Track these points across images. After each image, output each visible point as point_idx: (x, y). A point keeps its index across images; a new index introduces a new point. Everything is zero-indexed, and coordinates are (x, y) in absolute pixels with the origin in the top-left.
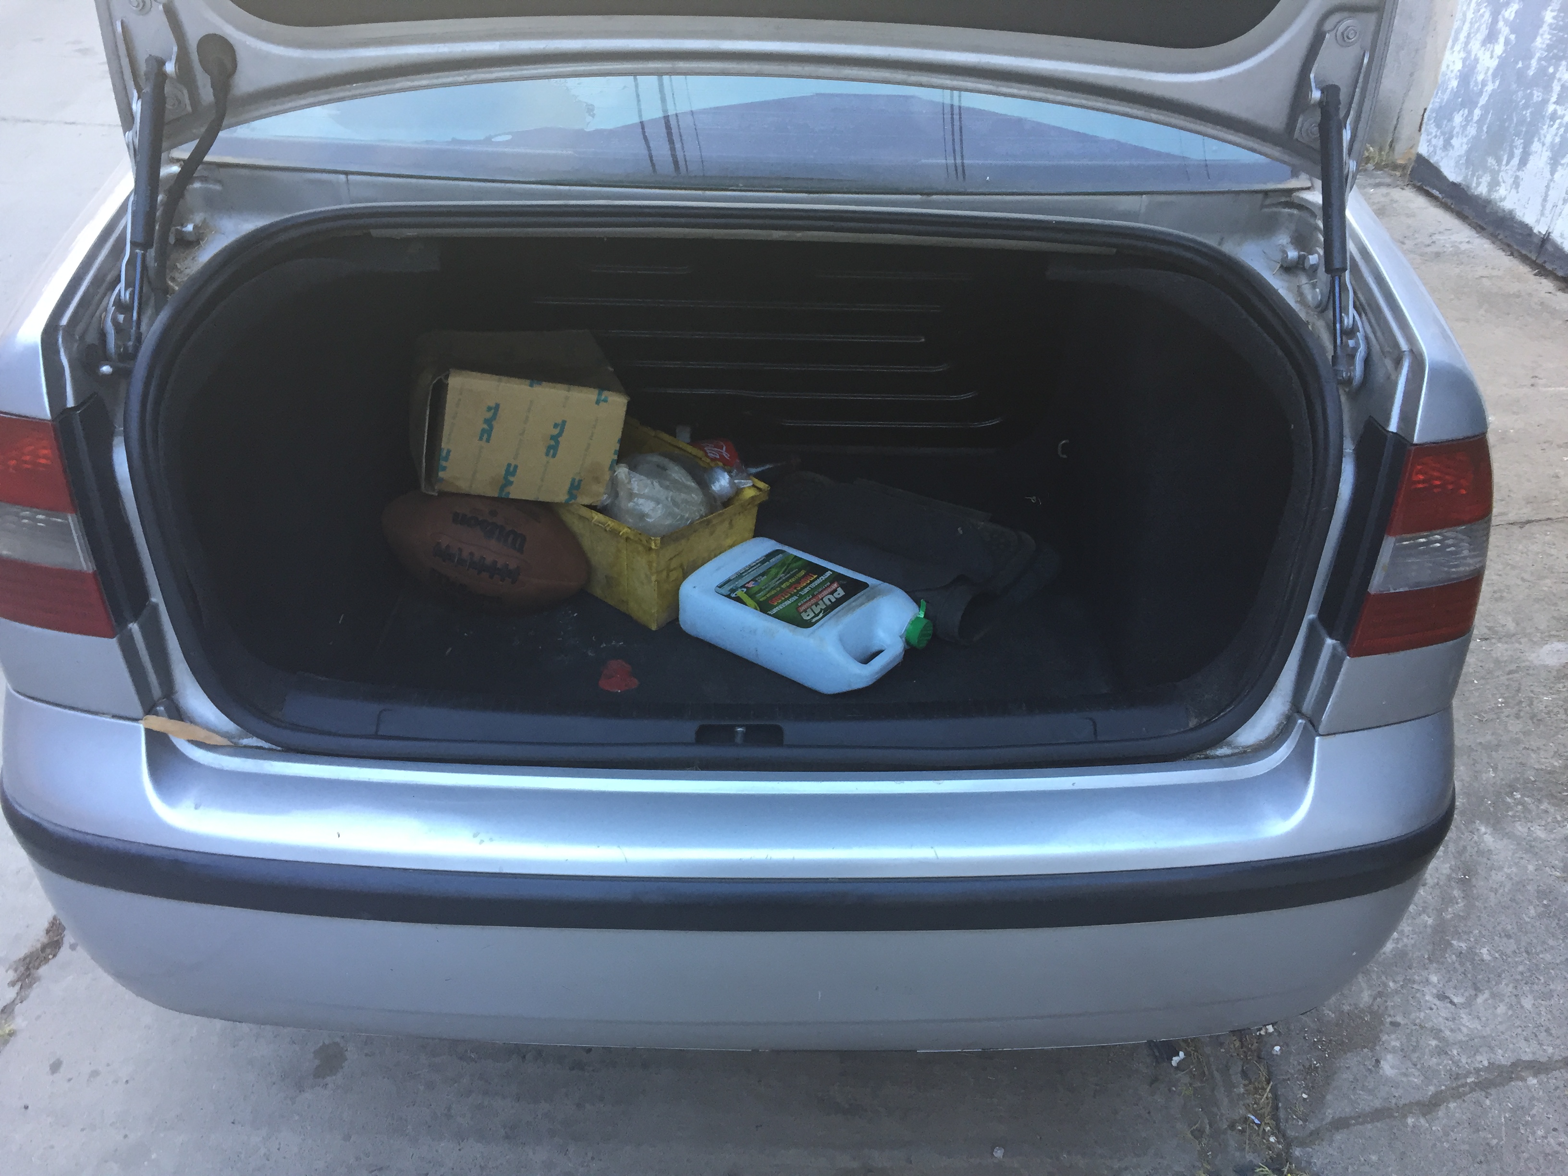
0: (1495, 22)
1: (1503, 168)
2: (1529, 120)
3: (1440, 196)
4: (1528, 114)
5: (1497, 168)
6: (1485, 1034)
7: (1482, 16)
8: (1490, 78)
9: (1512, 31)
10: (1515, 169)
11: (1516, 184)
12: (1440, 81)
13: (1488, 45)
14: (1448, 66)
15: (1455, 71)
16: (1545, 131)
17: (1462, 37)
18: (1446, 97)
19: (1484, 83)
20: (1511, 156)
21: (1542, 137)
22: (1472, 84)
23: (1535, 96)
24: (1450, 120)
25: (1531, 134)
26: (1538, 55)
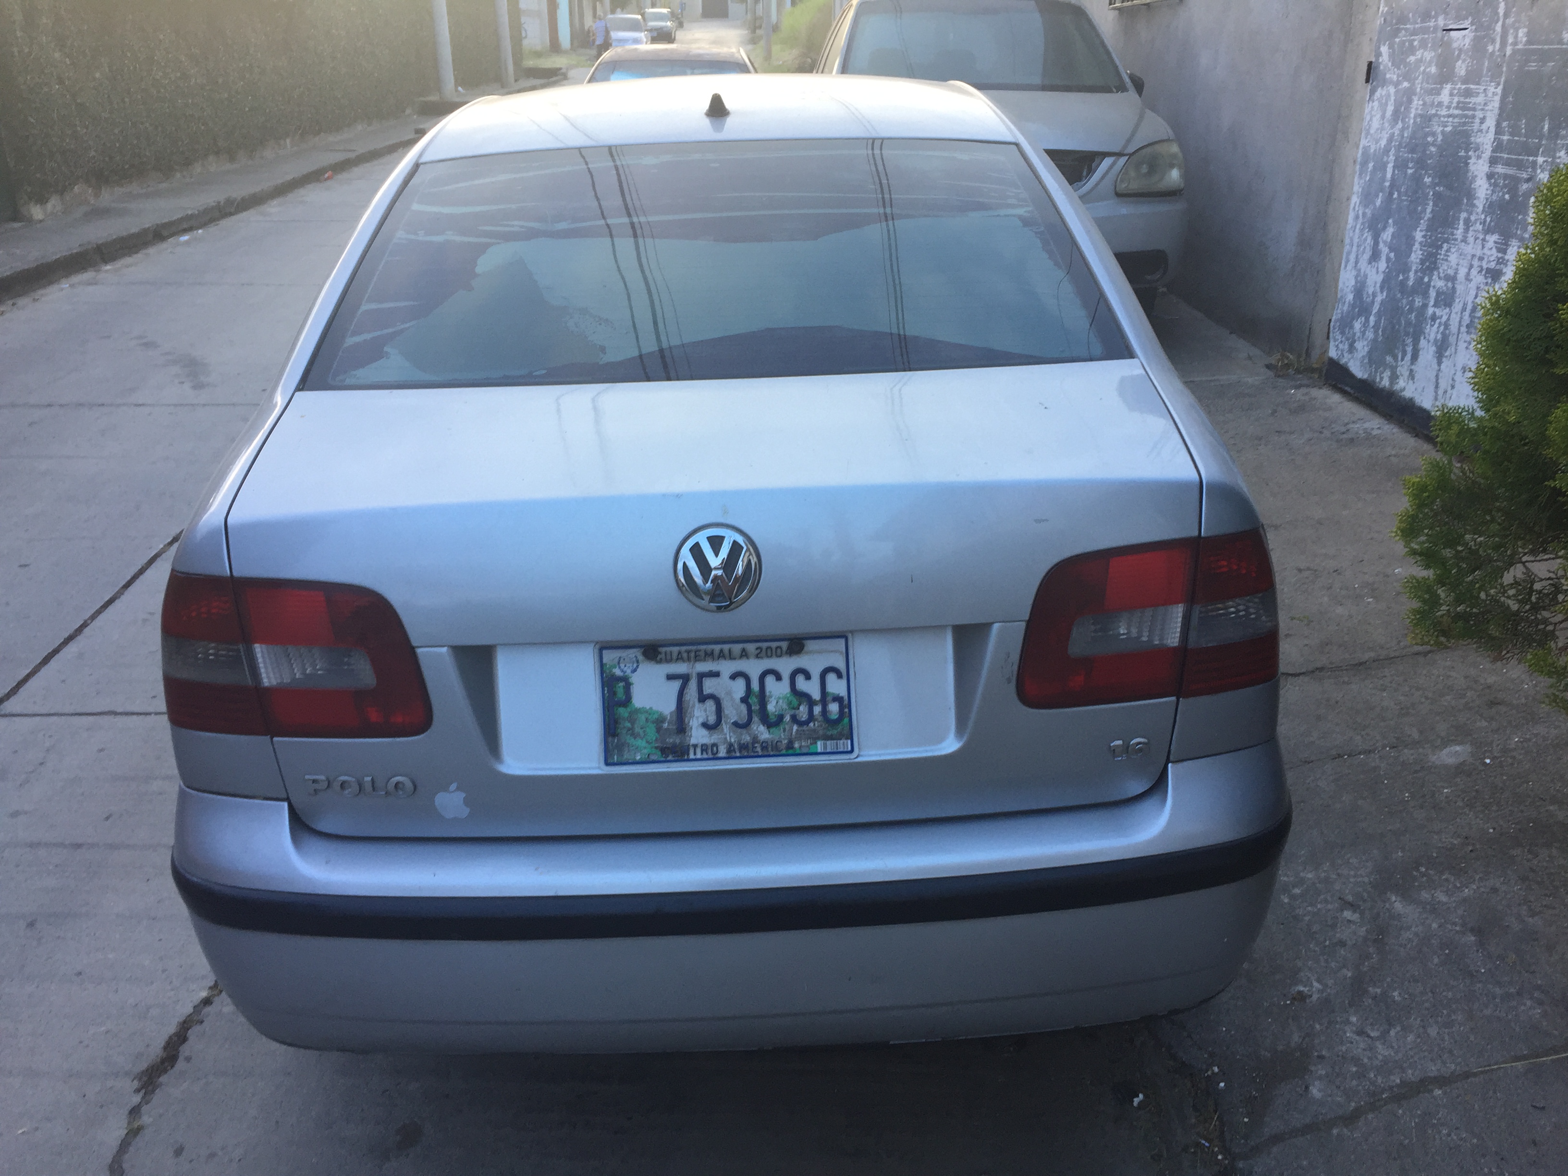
0: (1376, 243)
1: (1399, 363)
2: (1414, 322)
3: (1352, 392)
4: (1413, 318)
5: (1394, 364)
6: (1397, 1059)
7: (1366, 239)
8: (1378, 290)
9: (1391, 249)
10: (1409, 363)
11: (1412, 375)
12: (1339, 296)
13: (1373, 263)
14: (1344, 283)
15: (1350, 287)
16: (1428, 330)
17: (1352, 258)
18: (1345, 308)
19: (1374, 295)
20: (1404, 353)
21: (1426, 335)
22: (1365, 296)
23: (1417, 302)
24: (1352, 327)
25: (1417, 334)
26: (1414, 268)
